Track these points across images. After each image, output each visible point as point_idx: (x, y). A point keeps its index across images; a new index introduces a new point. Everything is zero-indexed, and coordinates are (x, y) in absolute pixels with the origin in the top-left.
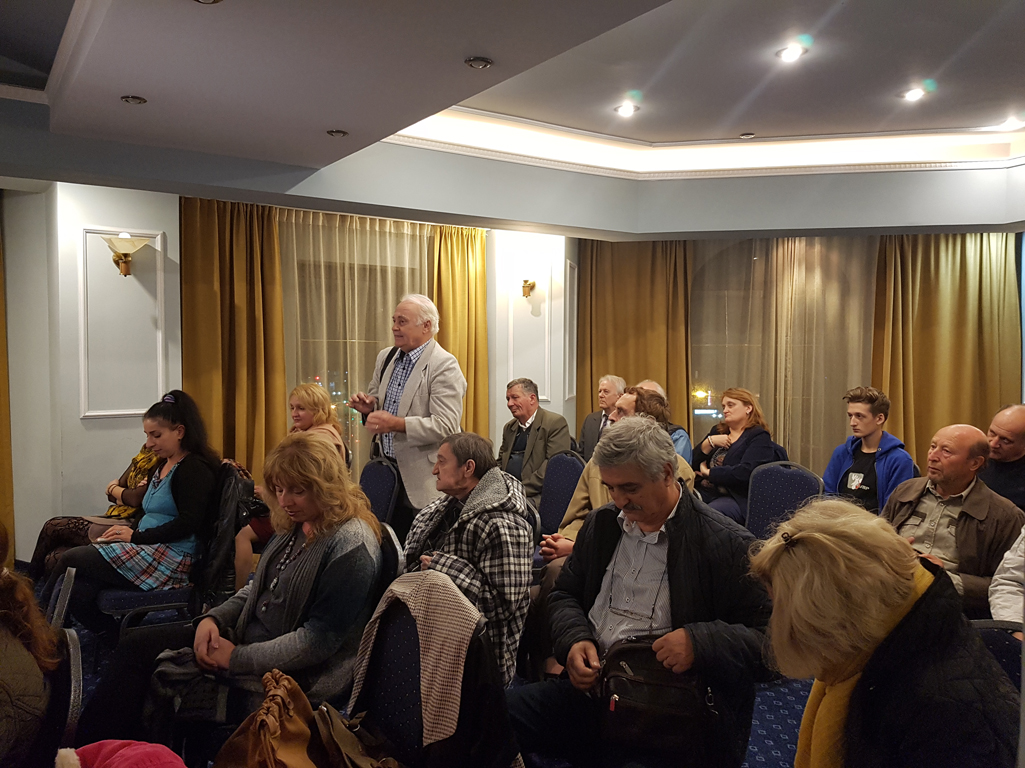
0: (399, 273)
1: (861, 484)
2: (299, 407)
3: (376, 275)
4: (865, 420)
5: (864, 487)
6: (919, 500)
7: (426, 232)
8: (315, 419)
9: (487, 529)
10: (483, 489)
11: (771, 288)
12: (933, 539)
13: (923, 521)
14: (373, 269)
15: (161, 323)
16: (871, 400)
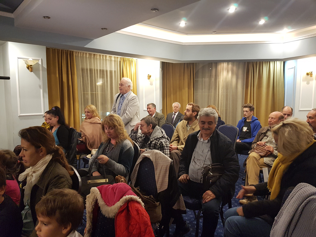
0: (111, 72)
1: (247, 130)
2: (88, 112)
3: (104, 72)
4: (248, 113)
5: (247, 131)
6: (266, 132)
7: (119, 60)
8: (93, 116)
9: (159, 143)
10: (155, 132)
11: (217, 77)
12: (271, 142)
13: (268, 138)
14: (103, 71)
15: (42, 87)
16: (250, 107)
